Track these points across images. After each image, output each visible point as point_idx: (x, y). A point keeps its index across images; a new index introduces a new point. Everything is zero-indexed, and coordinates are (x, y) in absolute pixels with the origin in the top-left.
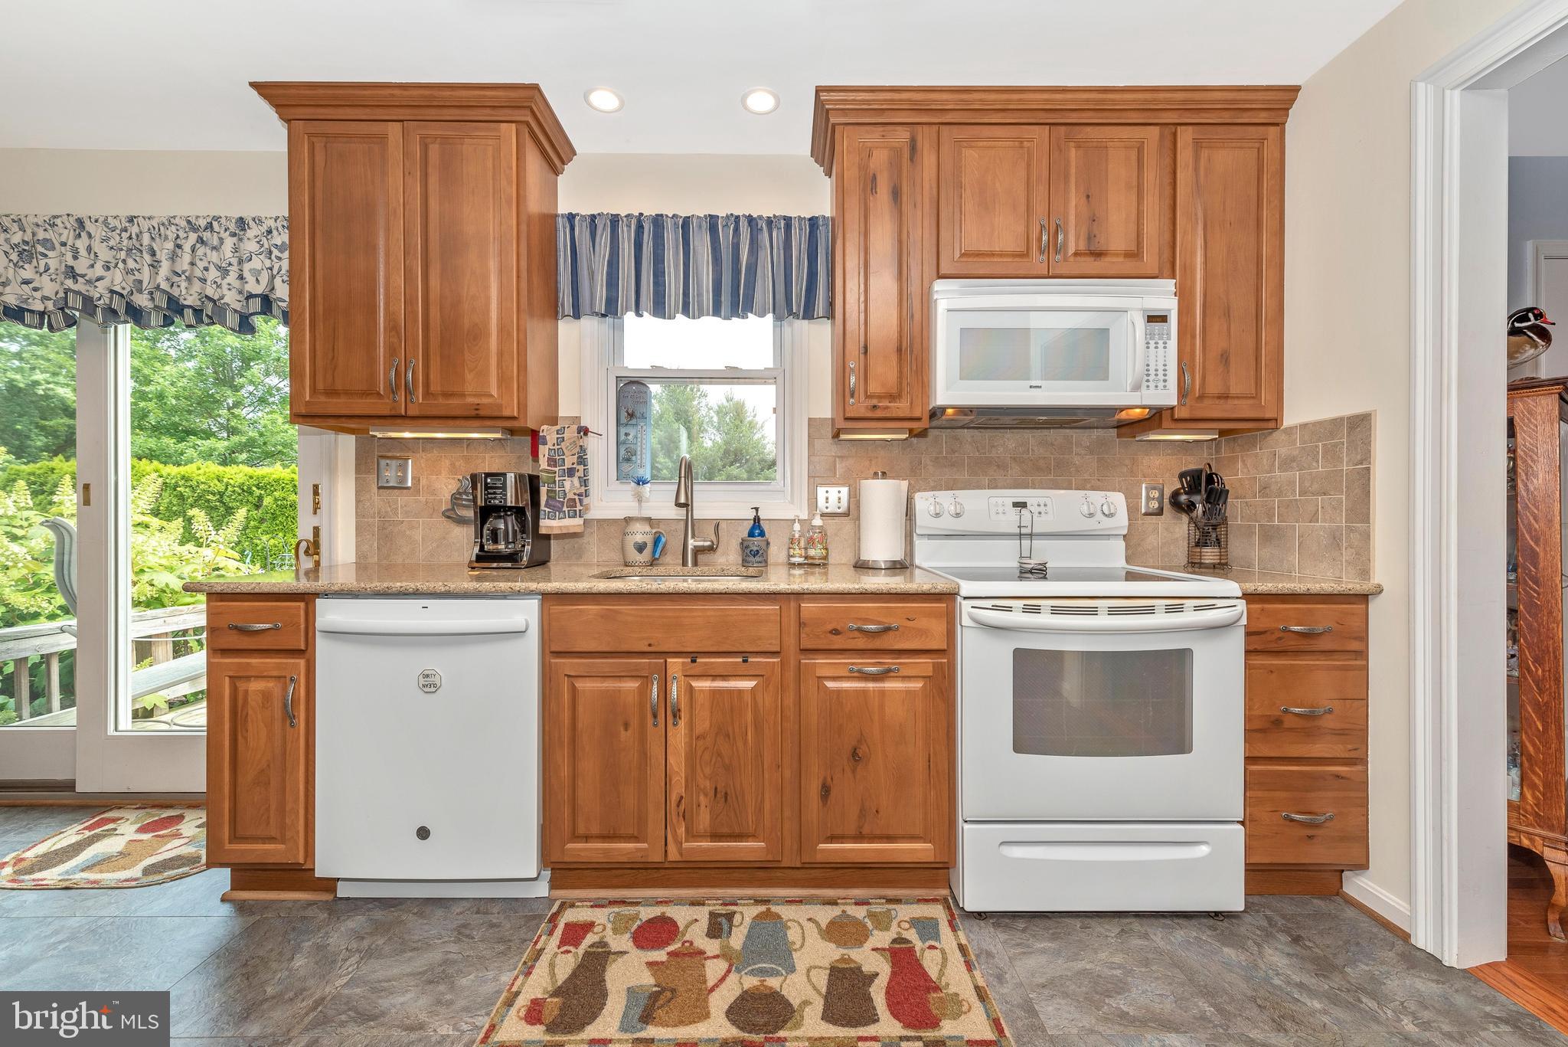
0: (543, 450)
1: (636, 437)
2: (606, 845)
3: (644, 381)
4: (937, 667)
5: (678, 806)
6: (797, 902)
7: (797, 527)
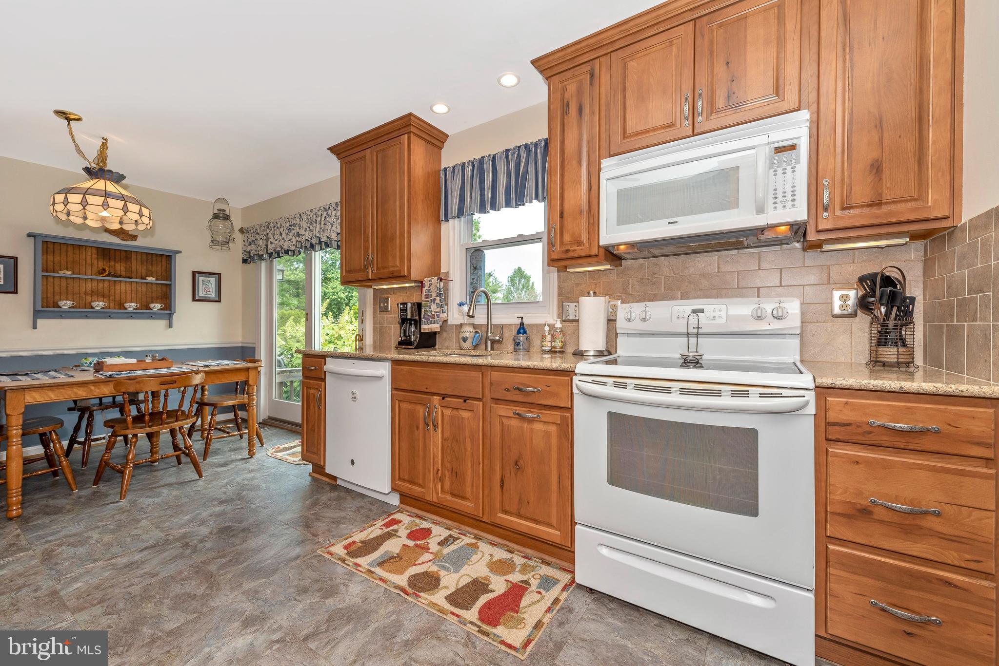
0: (424, 290)
1: (477, 280)
2: (410, 486)
3: (481, 248)
4: (564, 418)
5: (437, 474)
6: (494, 544)
7: (547, 328)
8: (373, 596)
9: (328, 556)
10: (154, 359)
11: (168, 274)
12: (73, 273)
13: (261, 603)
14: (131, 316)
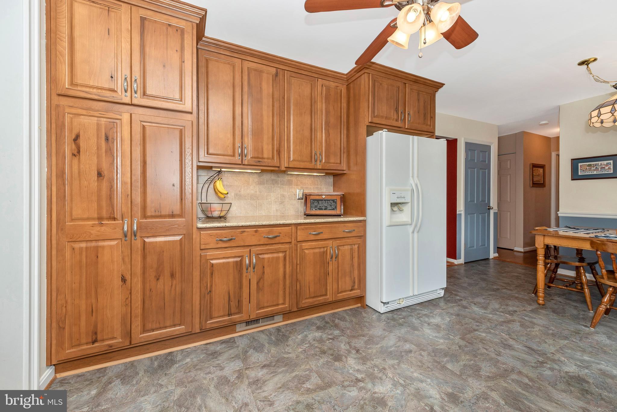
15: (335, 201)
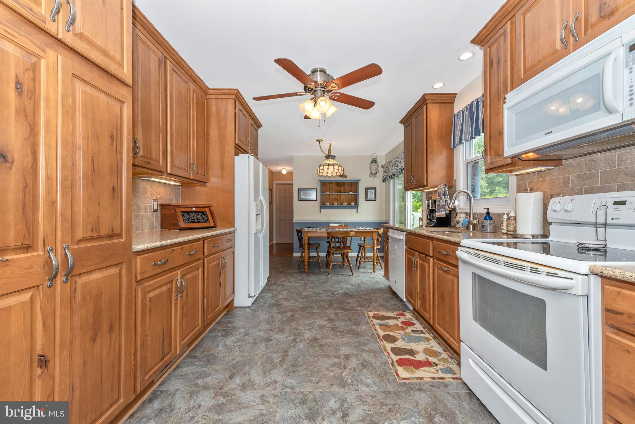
1: (475, 183)
3: (477, 161)
5: (418, 295)
6: (440, 344)
7: (505, 217)
8: (368, 332)
9: (366, 314)
10: (345, 225)
11: (356, 190)
12: (329, 193)
13: (336, 317)
14: (345, 208)
15: (205, 213)
